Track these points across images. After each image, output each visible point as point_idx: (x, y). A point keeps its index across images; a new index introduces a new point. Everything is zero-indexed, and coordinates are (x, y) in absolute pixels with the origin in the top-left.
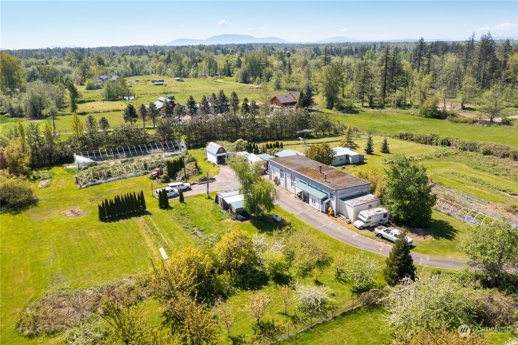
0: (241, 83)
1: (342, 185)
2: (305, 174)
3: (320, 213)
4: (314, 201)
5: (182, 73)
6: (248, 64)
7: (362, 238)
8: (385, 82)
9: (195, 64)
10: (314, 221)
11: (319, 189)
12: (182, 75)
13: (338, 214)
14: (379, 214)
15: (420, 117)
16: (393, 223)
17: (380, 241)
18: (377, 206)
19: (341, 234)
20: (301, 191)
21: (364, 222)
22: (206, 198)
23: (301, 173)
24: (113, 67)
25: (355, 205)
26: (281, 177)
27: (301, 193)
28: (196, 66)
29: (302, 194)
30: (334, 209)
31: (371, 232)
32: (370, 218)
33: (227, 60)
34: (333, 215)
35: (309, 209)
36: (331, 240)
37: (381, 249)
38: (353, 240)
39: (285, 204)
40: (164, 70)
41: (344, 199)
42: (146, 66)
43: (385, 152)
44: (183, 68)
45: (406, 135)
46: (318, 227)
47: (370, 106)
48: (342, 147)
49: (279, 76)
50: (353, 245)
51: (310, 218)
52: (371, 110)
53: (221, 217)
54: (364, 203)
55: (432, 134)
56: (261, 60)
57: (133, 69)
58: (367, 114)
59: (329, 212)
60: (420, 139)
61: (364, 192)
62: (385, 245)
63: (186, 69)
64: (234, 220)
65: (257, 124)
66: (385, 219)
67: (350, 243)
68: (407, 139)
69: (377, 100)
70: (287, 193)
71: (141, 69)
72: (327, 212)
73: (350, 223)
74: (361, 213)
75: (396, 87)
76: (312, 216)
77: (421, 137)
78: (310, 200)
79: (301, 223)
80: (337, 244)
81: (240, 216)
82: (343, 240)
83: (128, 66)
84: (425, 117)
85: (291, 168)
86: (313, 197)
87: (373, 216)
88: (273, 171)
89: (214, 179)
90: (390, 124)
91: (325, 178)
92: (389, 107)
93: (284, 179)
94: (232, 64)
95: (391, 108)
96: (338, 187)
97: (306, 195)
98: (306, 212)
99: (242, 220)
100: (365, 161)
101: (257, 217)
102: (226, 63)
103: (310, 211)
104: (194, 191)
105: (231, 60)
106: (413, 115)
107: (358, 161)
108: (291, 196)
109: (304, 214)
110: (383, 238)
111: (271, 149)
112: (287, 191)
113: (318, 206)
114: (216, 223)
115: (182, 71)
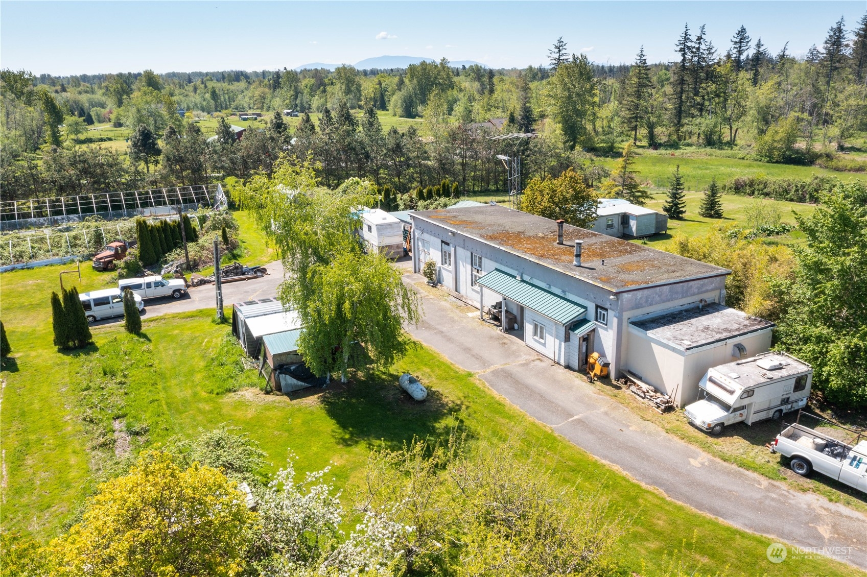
0: (401, 117)
1: (636, 277)
2: (512, 246)
3: (561, 372)
4: (539, 330)
5: (299, 105)
6: (415, 81)
7: (729, 473)
8: (681, 97)
9: (322, 88)
10: (543, 399)
11: (558, 291)
12: (298, 109)
13: (626, 376)
14: (782, 379)
15: (759, 163)
16: (823, 410)
17: (804, 490)
18: (764, 350)
19: (646, 458)
20: (500, 299)
21: (726, 407)
22: (213, 321)
23: (500, 244)
24: (181, 96)
25: (687, 343)
26: (444, 262)
27: (498, 306)
28: (324, 91)
29: (504, 308)
30: (611, 357)
31: (758, 448)
32: (749, 392)
33: (380, 81)
34: (605, 378)
35: (523, 358)
36: (612, 483)
37: (825, 531)
38: (694, 484)
39: (450, 340)
40: (267, 101)
41: (645, 324)
42: (240, 96)
43: (711, 216)
44: (300, 95)
45: (751, 184)
46: (555, 425)
47: (650, 145)
48: (610, 198)
49: (471, 99)
50: (700, 506)
51: (527, 387)
52: (652, 152)
53: (230, 383)
54: (718, 337)
55: (816, 178)
56: (438, 74)
57: (216, 102)
58: (646, 157)
59: (592, 367)
60: (787, 191)
61: (709, 301)
62: (832, 506)
63: (306, 97)
64: (267, 393)
65: (409, 159)
66: (798, 394)
67: (689, 500)
68: (753, 193)
69: (662, 133)
70: (458, 307)
71: (229, 101)
72: (585, 367)
73: (669, 409)
74: (712, 372)
75: (702, 105)
76: (533, 381)
77: (789, 185)
78: (529, 328)
79: (497, 408)
80: (634, 500)
81: (288, 380)
82: (655, 482)
83: (208, 96)
84: (768, 162)
85: (471, 233)
86: (539, 319)
87: (759, 386)
88: (424, 246)
89: (264, 271)
90: (700, 172)
91: (578, 256)
92: (689, 145)
93: (452, 268)
94: (389, 90)
95: (694, 147)
96: (625, 283)
97: (515, 311)
98: (513, 366)
99: (294, 394)
100: (668, 232)
101: (349, 383)
102: (378, 86)
103: (526, 365)
104: (194, 301)
105: (388, 81)
106: (743, 158)
107: (653, 231)
108: (470, 315)
109: (507, 375)
110: (812, 473)
111: (428, 202)
112: (460, 303)
113: (553, 346)
114: (201, 406)
115: (298, 101)
